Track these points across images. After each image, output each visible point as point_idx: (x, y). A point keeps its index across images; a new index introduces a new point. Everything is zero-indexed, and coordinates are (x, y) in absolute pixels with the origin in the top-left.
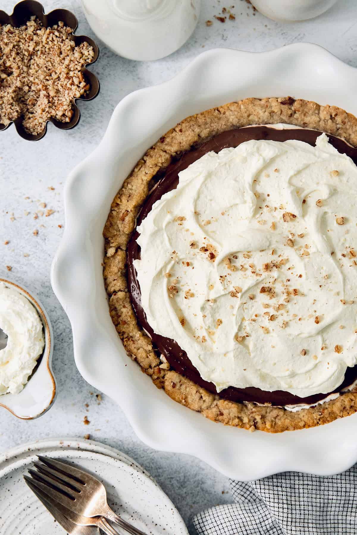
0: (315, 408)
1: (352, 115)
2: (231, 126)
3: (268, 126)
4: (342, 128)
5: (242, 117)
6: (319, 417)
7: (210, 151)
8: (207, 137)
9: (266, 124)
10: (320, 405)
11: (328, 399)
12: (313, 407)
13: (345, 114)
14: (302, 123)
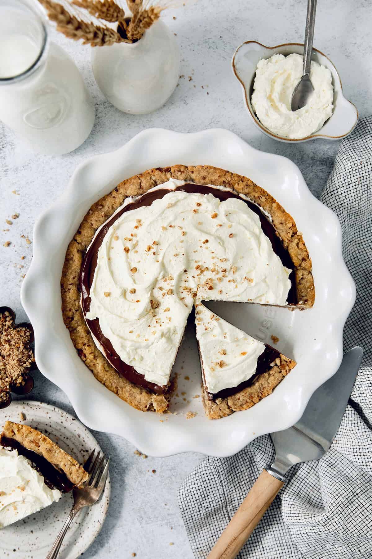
0: (259, 203)
1: (62, 308)
2: (121, 377)
3: (104, 354)
4: (74, 309)
5: (111, 375)
6: (263, 197)
7: (145, 380)
8: (138, 388)
9: (104, 357)
10: (255, 202)
11: (248, 199)
12: (259, 205)
13: (64, 313)
14: (88, 335)
